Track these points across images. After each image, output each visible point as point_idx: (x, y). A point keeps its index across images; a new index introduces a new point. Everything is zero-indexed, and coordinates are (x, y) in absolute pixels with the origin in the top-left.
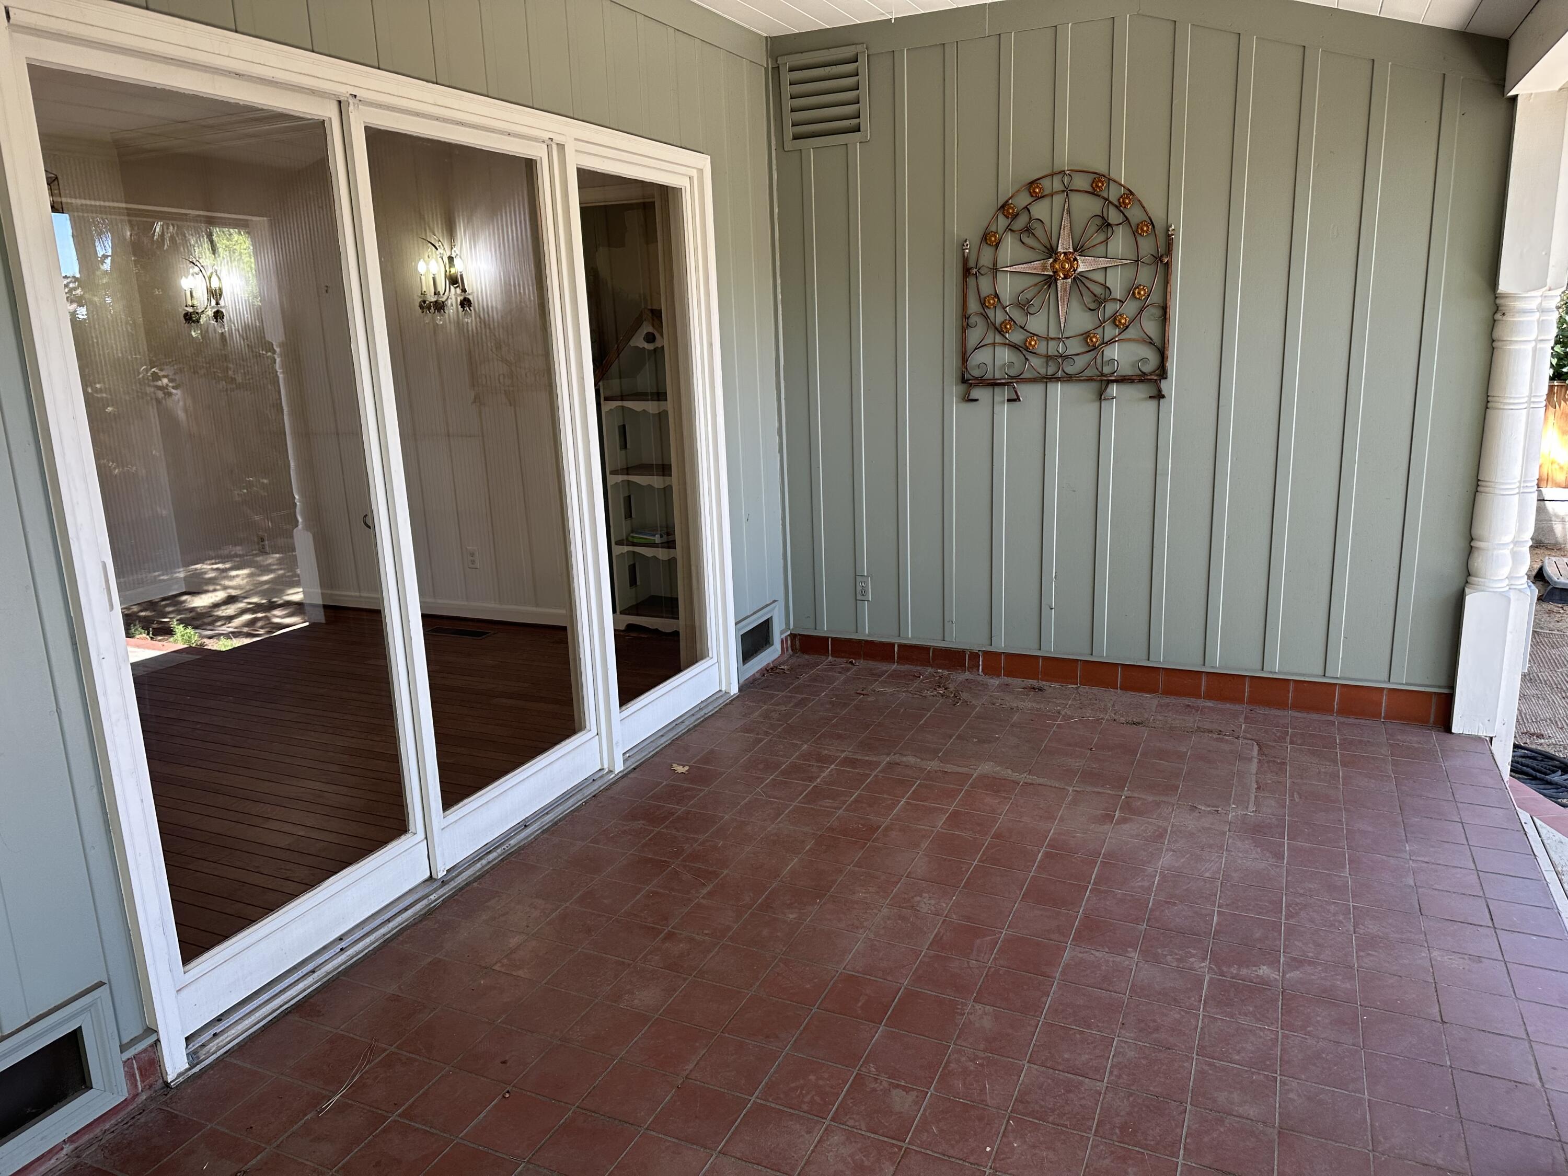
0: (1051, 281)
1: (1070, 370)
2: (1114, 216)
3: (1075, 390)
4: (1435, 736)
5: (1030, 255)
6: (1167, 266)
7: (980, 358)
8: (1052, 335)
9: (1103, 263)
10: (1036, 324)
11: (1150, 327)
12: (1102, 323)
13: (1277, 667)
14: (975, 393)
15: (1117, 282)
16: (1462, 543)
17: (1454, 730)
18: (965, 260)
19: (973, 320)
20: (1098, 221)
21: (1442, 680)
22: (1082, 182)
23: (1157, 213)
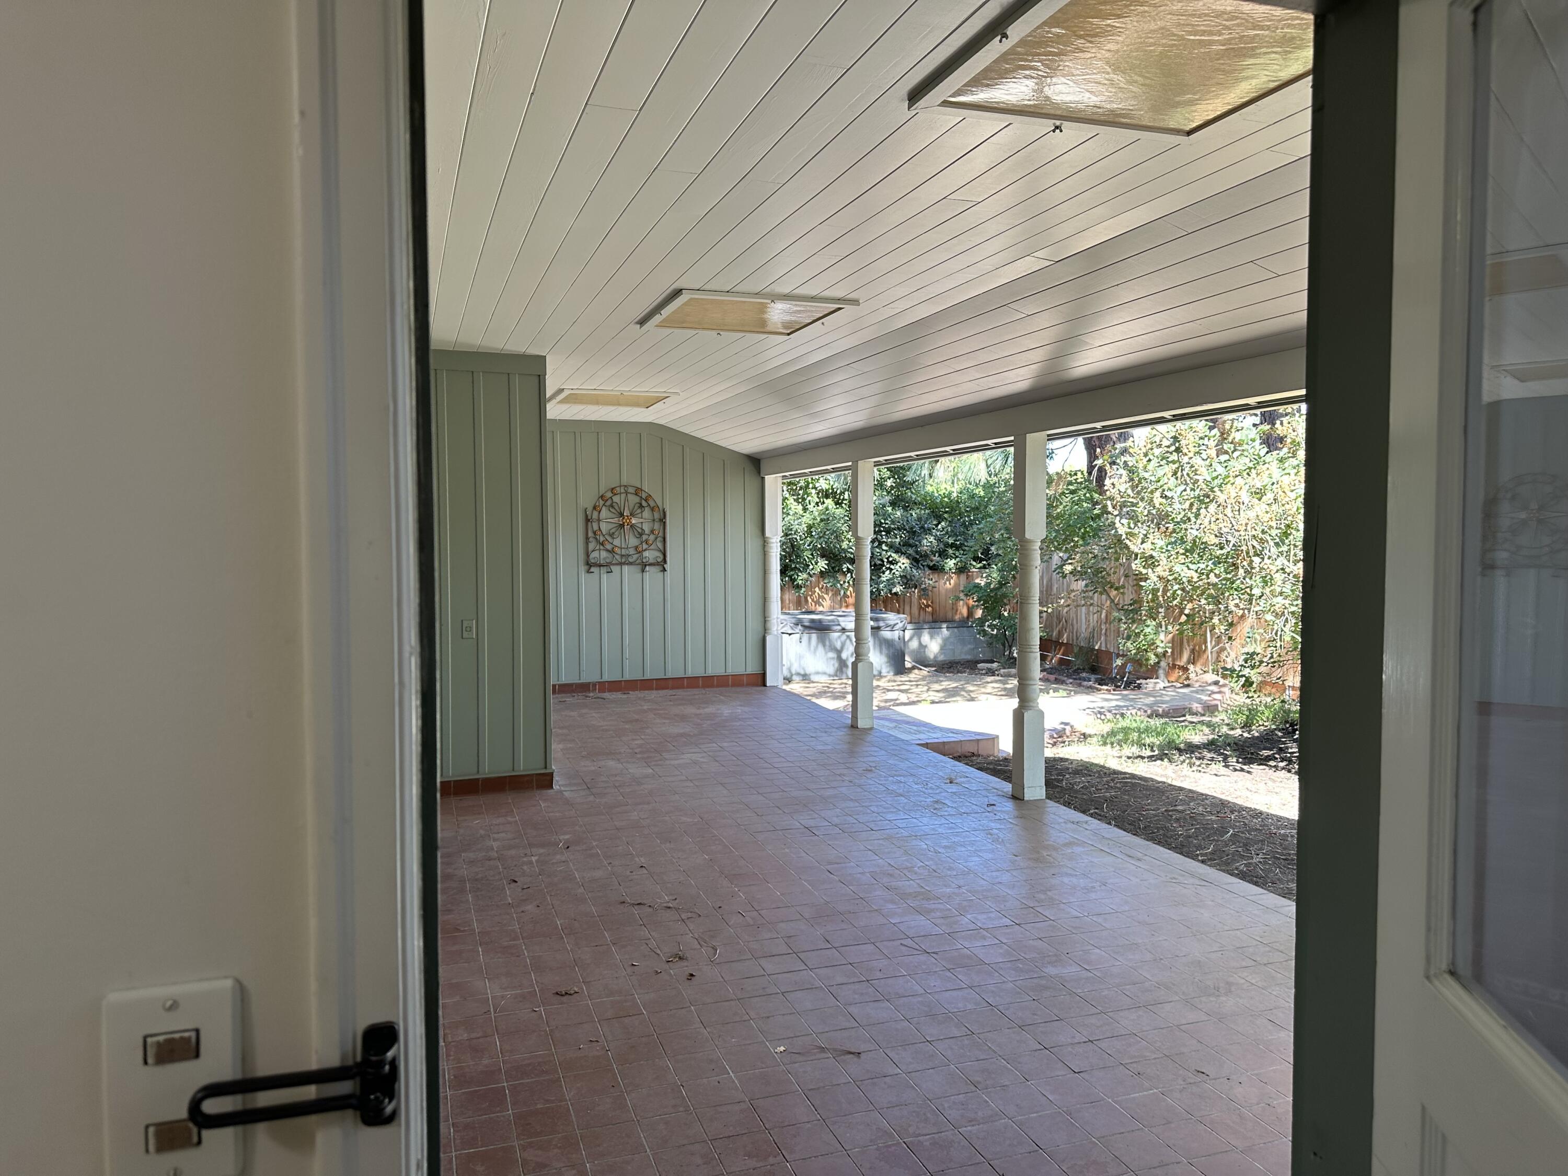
0: (622, 526)
1: (631, 560)
2: (644, 504)
3: (632, 568)
4: (764, 688)
5: (613, 516)
6: (665, 523)
7: (594, 555)
8: (623, 546)
9: (641, 520)
10: (617, 542)
11: (660, 545)
12: (642, 543)
13: (710, 672)
14: (592, 569)
15: (646, 528)
16: (763, 620)
17: (768, 684)
18: (587, 516)
19: (591, 540)
20: (638, 505)
21: (761, 669)
22: (631, 490)
23: (660, 505)
